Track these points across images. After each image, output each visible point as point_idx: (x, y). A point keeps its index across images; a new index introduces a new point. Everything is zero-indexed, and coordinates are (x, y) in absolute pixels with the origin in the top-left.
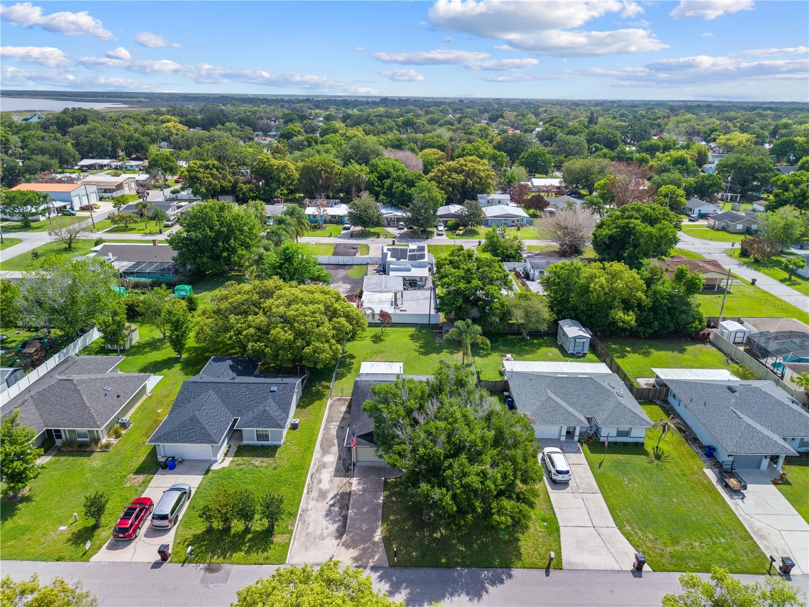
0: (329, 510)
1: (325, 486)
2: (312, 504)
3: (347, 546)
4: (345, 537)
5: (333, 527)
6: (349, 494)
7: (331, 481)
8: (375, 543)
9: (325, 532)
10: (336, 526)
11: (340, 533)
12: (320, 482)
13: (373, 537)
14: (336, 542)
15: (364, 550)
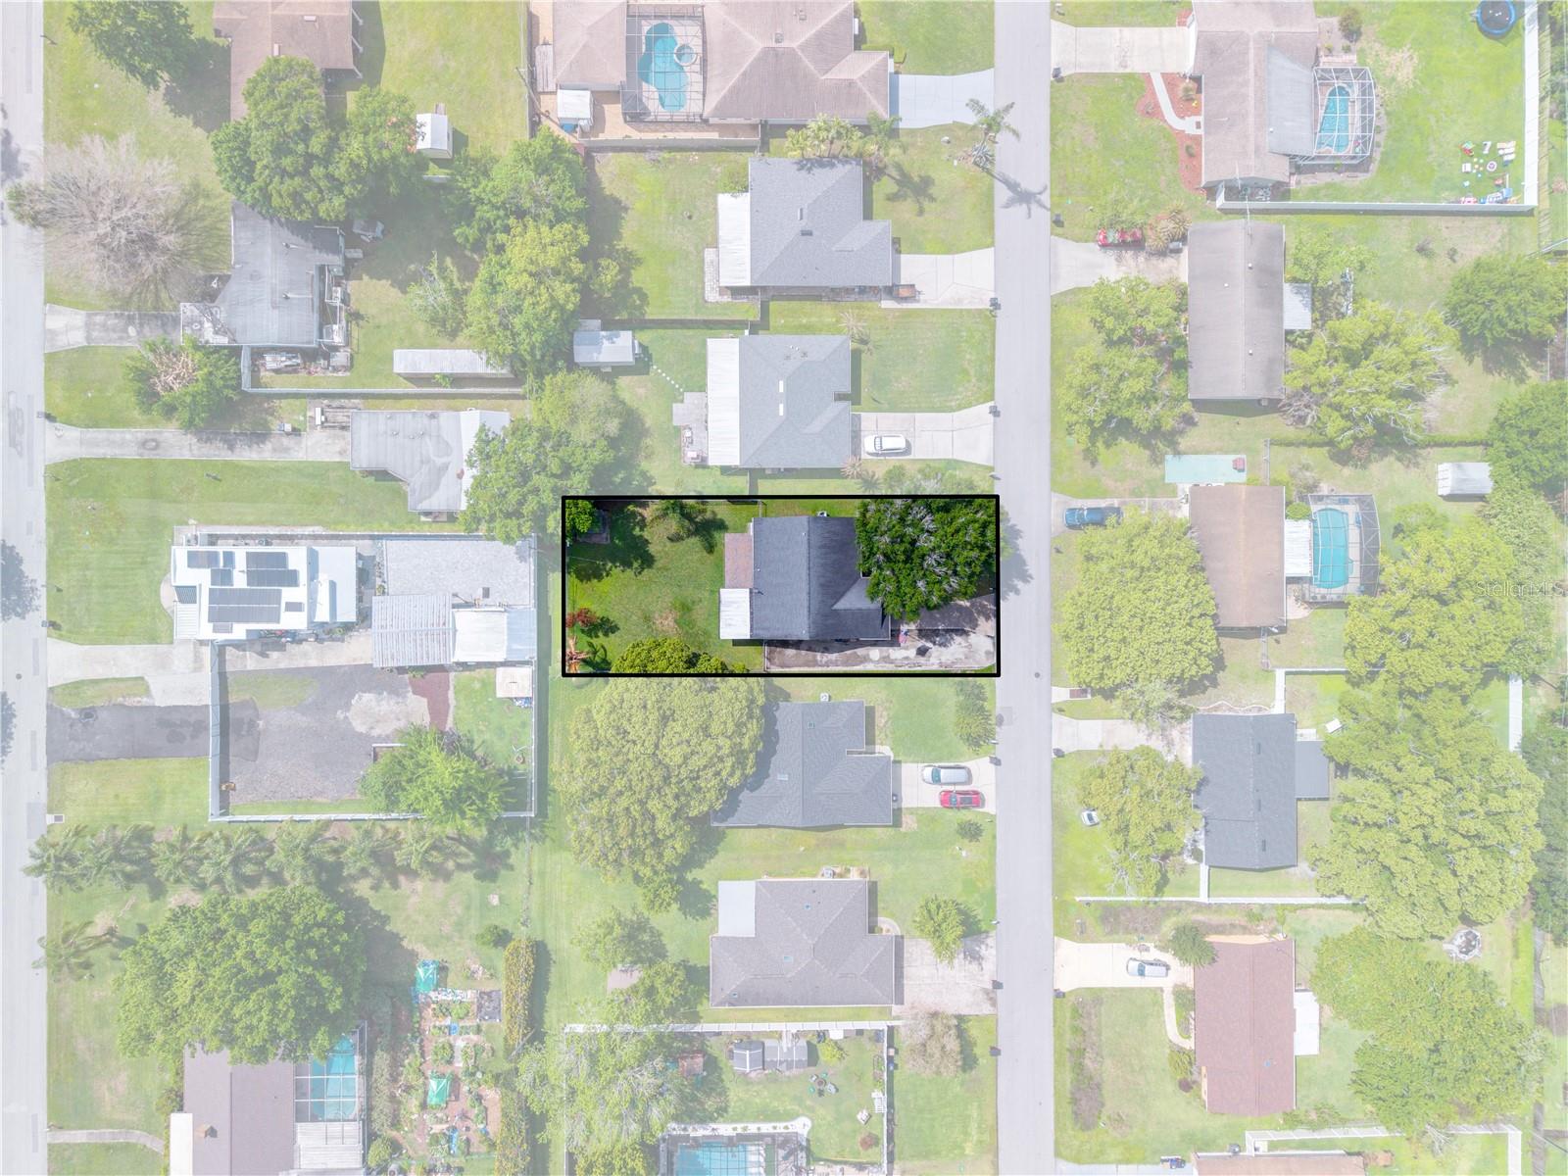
0: (940, 645)
1: (912, 653)
2: (933, 660)
3: (975, 626)
4: (967, 629)
5: (958, 639)
6: (920, 631)
7: (907, 648)
8: (973, 605)
9: (964, 644)
10: (955, 637)
11: (962, 632)
12: (907, 658)
13: (966, 607)
14: (972, 635)
15: (979, 613)
